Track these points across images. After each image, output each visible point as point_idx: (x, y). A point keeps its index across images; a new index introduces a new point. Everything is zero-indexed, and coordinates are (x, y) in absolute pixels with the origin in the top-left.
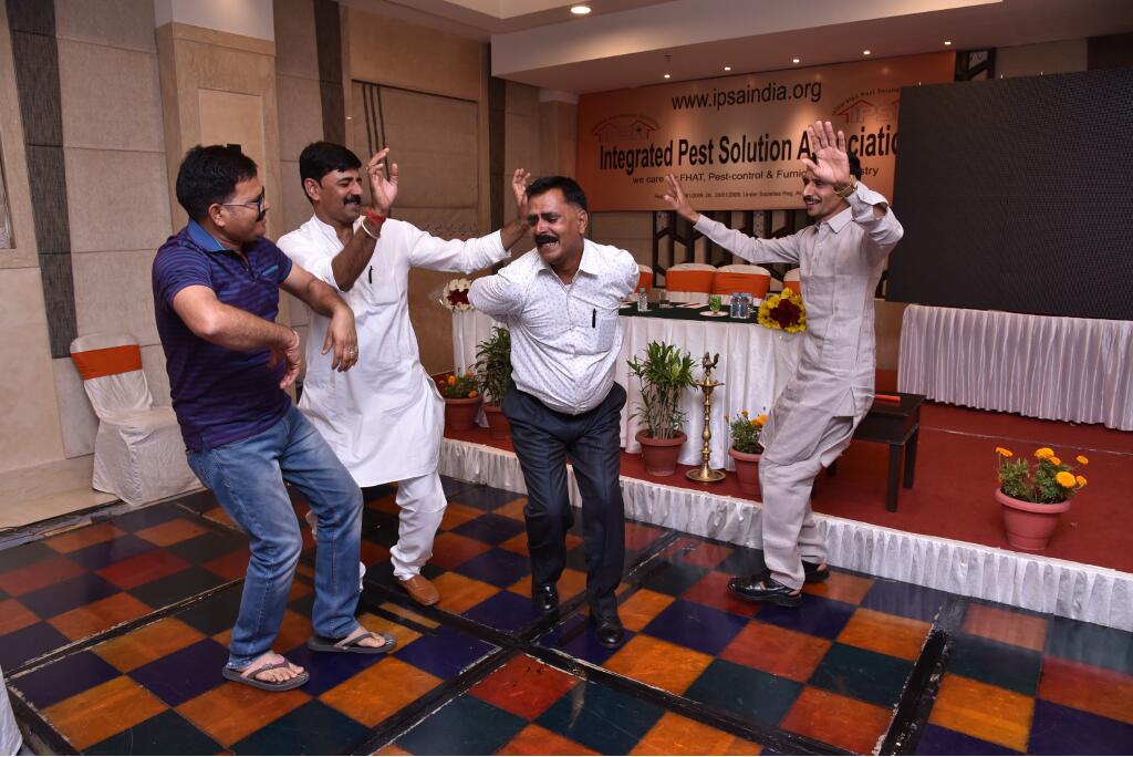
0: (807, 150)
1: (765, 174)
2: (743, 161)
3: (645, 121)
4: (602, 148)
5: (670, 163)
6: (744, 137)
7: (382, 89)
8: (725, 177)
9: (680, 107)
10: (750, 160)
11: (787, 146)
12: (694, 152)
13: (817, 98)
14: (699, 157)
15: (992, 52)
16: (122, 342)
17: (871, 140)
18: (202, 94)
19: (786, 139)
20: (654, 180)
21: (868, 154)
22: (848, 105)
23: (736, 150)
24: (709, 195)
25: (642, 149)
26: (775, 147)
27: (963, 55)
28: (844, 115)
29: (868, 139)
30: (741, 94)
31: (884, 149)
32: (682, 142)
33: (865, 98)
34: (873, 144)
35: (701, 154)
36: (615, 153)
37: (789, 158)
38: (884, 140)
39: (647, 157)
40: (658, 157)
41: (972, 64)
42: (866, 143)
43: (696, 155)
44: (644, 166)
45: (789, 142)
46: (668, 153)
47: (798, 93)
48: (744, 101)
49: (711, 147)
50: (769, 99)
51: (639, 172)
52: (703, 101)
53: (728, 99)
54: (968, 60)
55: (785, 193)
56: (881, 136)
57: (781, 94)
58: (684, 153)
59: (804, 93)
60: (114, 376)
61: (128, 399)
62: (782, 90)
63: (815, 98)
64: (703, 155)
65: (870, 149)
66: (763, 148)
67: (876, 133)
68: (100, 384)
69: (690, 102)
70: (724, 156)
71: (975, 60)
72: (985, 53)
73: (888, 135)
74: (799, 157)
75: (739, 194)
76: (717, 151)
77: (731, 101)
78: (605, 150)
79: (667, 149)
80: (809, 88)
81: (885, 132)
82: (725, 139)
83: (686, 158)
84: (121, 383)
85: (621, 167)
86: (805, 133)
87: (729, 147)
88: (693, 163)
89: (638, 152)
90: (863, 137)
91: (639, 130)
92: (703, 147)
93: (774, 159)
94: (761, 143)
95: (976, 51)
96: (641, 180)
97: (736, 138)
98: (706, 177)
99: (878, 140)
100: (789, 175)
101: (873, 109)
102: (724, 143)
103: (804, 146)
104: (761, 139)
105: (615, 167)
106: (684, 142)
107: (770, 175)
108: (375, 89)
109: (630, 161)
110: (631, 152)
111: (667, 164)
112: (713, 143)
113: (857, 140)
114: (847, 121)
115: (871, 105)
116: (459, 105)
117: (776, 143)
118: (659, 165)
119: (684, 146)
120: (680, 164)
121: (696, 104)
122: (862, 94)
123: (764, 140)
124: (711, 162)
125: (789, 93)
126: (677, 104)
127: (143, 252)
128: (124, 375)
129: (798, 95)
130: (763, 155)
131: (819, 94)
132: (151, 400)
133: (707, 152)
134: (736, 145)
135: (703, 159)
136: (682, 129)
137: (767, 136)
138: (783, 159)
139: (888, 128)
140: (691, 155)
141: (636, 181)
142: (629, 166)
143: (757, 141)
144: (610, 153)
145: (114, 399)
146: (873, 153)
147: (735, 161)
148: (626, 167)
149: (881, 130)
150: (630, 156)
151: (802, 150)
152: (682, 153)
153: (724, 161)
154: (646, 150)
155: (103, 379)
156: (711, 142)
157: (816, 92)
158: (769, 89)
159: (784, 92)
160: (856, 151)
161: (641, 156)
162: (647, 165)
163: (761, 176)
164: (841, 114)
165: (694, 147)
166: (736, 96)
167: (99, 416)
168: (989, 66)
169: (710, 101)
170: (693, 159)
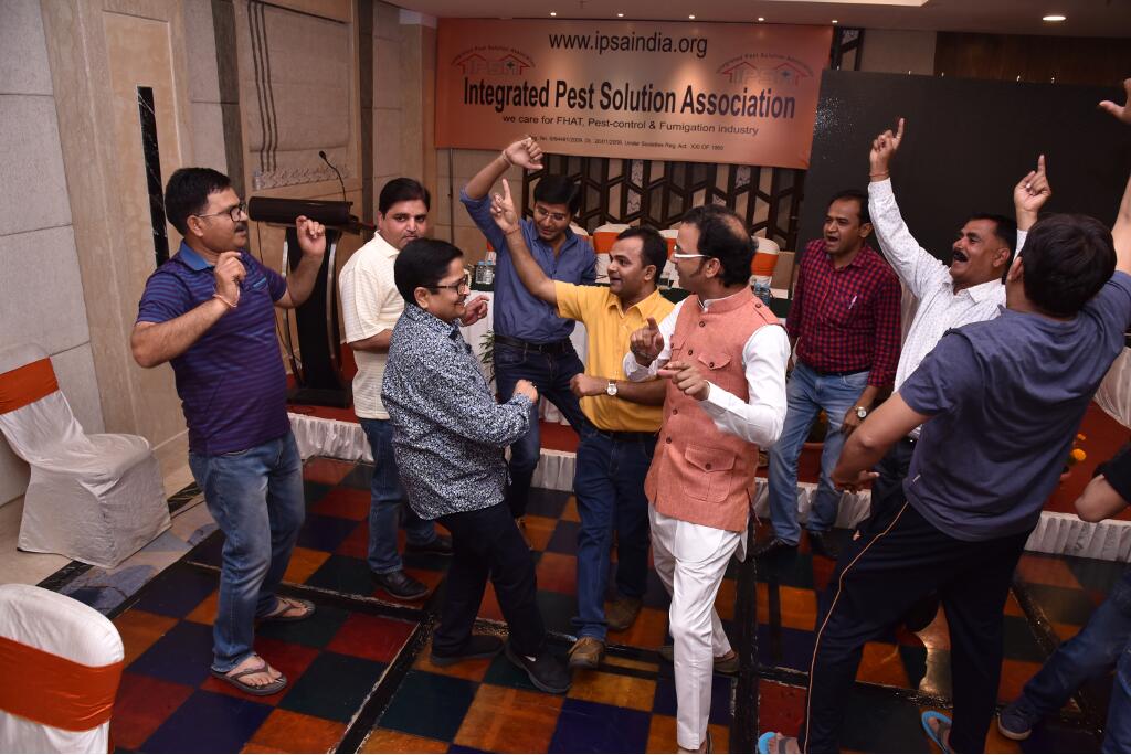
0: (691, 105)
1: (648, 124)
2: (626, 109)
3: (517, 56)
4: (466, 80)
5: (546, 104)
6: (627, 85)
7: (265, 7)
8: (606, 124)
9: (558, 46)
10: (632, 109)
11: (671, 98)
12: (572, 95)
13: (702, 54)
14: (578, 100)
15: (862, 31)
16: (32, 357)
17: (753, 102)
18: (107, 19)
19: (670, 92)
20: (528, 120)
21: (749, 114)
22: (731, 65)
23: (618, 97)
24: (588, 141)
25: (514, 86)
26: (659, 98)
27: (838, 31)
28: (727, 72)
29: (750, 100)
30: (625, 40)
31: (764, 111)
32: (559, 83)
33: (748, 60)
34: (755, 105)
35: (580, 98)
36: (482, 87)
37: (673, 111)
38: (765, 102)
39: (519, 95)
40: (532, 95)
41: (845, 41)
42: (748, 103)
43: (575, 98)
44: (515, 104)
45: (673, 95)
46: (544, 93)
47: (684, 46)
48: (628, 48)
49: (591, 91)
50: (654, 49)
51: (510, 110)
52: (584, 43)
53: (611, 44)
54: (842, 36)
55: (667, 144)
56: (762, 98)
57: (667, 46)
58: (563, 95)
59: (690, 47)
60: (32, 405)
61: (54, 432)
62: (668, 41)
63: (701, 54)
64: (581, 98)
65: (752, 110)
66: (647, 98)
67: (758, 95)
68: (19, 417)
69: (569, 42)
70: (605, 102)
71: (848, 37)
72: (857, 32)
73: (769, 98)
74: (682, 111)
75: (620, 142)
76: (598, 97)
77: (615, 46)
78: (470, 83)
79: (543, 89)
80: (695, 44)
81: (766, 95)
82: (607, 84)
83: (563, 101)
84: (42, 410)
85: (490, 103)
86: (690, 88)
87: (611, 94)
88: (572, 106)
89: (510, 88)
90: (745, 97)
91: (510, 65)
92: (583, 90)
93: (658, 110)
94: (644, 93)
95: (849, 29)
96: (513, 119)
97: (618, 85)
98: (585, 122)
99: (759, 102)
100: (671, 128)
101: (755, 71)
102: (606, 89)
103: (688, 100)
104: (645, 88)
105: (482, 102)
106: (563, 83)
107: (652, 126)
108: (259, 6)
109: (500, 97)
110: (499, 88)
111: (542, 105)
112: (594, 87)
113: (739, 100)
114: (731, 81)
115: (754, 68)
116: (331, 26)
117: (659, 94)
118: (533, 104)
119: (562, 89)
120: (557, 105)
121: (576, 45)
122: (746, 56)
123: (648, 89)
124: (591, 107)
125: (675, 45)
126: (554, 42)
127: (40, 233)
128: (43, 400)
129: (684, 47)
130: (646, 105)
131: (705, 51)
132: (79, 428)
133: (587, 96)
134: (618, 92)
135: (582, 103)
136: (560, 68)
137: (651, 86)
138: (666, 110)
139: (769, 91)
140: (569, 98)
141: (507, 119)
142: (498, 102)
143: (641, 91)
144: (475, 86)
145: (39, 434)
146: (754, 113)
147: (617, 108)
148: (495, 104)
149: (762, 93)
150: (500, 91)
151: (685, 104)
152: (559, 95)
153: (605, 107)
154: (518, 88)
155: (20, 411)
156: (591, 86)
157: (702, 48)
158: (655, 40)
159: (670, 44)
160: (739, 110)
161: (512, 94)
162: (519, 103)
163: (644, 125)
164: (724, 73)
165: (573, 90)
166: (620, 42)
167: (30, 461)
168: (858, 44)
169: (592, 43)
170: (572, 102)
